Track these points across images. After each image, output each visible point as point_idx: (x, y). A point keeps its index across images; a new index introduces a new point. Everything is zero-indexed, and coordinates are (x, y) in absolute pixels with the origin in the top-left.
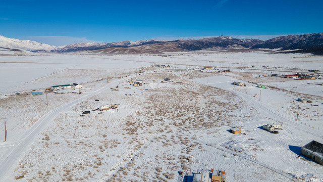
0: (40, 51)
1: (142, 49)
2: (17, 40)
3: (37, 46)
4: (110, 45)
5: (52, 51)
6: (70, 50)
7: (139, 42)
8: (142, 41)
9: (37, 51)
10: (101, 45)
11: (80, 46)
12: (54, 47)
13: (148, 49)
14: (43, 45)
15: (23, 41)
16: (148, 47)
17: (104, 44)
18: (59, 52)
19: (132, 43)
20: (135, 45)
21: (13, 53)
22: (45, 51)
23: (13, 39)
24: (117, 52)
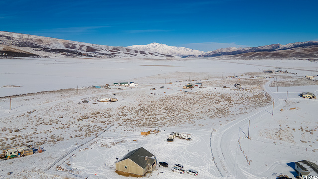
0: (190, 56)
1: (290, 52)
2: (176, 47)
3: (189, 52)
4: (255, 49)
5: (199, 56)
6: (215, 55)
7: (292, 45)
8: (296, 44)
9: (188, 56)
10: (246, 49)
11: (225, 51)
12: (203, 52)
13: (298, 53)
14: (195, 50)
15: (180, 48)
16: (299, 50)
17: (249, 49)
18: (205, 56)
19: (282, 46)
20: (284, 49)
21: (165, 58)
22: (193, 56)
23: (172, 47)
24: (257, 56)
